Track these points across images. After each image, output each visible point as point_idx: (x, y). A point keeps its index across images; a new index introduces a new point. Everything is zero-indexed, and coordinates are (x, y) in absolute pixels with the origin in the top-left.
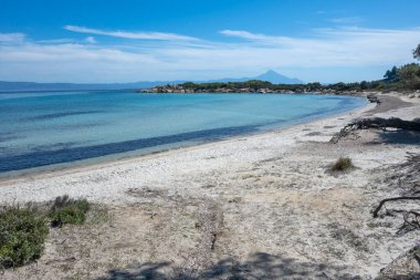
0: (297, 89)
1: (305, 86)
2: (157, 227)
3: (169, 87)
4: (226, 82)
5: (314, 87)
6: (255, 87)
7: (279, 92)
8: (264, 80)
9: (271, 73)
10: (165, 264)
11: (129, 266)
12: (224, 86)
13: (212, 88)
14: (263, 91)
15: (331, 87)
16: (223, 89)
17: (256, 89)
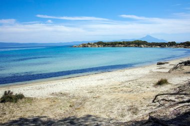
0: (162, 45)
1: (166, 44)
2: (51, 106)
3: (89, 44)
4: (122, 41)
5: (172, 44)
6: (138, 44)
7: (152, 47)
8: (143, 40)
9: (148, 36)
10: (45, 117)
11: (29, 117)
12: (120, 43)
13: (113, 44)
14: (142, 46)
15: (182, 44)
16: (120, 45)
17: (139, 45)
